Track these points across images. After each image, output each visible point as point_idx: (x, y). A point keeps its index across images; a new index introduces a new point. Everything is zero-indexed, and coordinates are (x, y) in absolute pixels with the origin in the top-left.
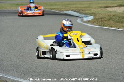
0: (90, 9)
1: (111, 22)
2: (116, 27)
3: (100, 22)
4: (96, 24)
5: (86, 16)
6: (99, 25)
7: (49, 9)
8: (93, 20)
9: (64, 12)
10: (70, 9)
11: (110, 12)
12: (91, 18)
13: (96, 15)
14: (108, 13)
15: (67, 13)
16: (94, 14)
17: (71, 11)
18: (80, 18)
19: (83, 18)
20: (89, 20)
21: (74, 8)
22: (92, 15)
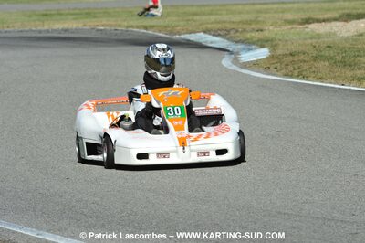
0: (259, 26)
1: (322, 65)
2: (336, 79)
3: (287, 65)
4: (277, 70)
5: (246, 47)
6: (286, 75)
7: (138, 27)
8: (267, 58)
9: (182, 36)
10: (200, 28)
11: (319, 36)
12: (262, 53)
13: (276, 45)
14: (311, 39)
15: (191, 39)
16: (272, 40)
17: (202, 34)
18: (231, 53)
19: (238, 53)
20: (257, 61)
21: (212, 23)
22: (266, 44)
